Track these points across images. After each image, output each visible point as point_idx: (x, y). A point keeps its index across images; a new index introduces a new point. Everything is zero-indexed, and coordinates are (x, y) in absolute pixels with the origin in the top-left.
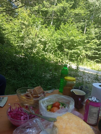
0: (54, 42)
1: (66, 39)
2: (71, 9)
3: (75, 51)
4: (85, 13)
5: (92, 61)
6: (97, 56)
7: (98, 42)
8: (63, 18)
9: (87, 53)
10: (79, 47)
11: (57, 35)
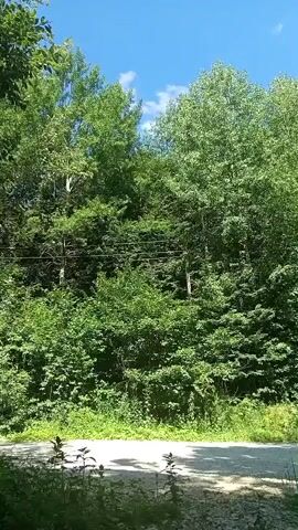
0: (77, 349)
1: (123, 329)
2: (124, 222)
3: (168, 371)
4: (173, 228)
5: (246, 400)
6: (259, 373)
7: (246, 321)
8: (99, 253)
9: (216, 371)
10: (179, 353)
11: (84, 320)
